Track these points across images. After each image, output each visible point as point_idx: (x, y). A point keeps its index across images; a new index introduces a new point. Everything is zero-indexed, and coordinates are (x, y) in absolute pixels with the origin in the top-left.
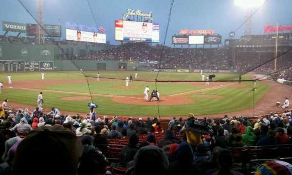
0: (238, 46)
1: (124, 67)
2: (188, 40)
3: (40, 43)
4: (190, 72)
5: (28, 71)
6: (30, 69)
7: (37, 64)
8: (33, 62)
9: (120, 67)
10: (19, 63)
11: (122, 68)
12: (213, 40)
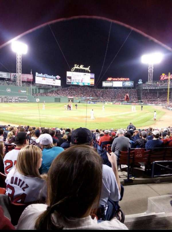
0: (144, 88)
1: (72, 101)
2: (113, 84)
3: (19, 85)
4: (113, 104)
5: (11, 102)
6: (12, 101)
7: (17, 98)
8: (14, 97)
9: (69, 101)
10: (5, 97)
11: (71, 101)
12: (129, 84)
